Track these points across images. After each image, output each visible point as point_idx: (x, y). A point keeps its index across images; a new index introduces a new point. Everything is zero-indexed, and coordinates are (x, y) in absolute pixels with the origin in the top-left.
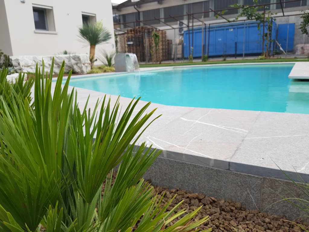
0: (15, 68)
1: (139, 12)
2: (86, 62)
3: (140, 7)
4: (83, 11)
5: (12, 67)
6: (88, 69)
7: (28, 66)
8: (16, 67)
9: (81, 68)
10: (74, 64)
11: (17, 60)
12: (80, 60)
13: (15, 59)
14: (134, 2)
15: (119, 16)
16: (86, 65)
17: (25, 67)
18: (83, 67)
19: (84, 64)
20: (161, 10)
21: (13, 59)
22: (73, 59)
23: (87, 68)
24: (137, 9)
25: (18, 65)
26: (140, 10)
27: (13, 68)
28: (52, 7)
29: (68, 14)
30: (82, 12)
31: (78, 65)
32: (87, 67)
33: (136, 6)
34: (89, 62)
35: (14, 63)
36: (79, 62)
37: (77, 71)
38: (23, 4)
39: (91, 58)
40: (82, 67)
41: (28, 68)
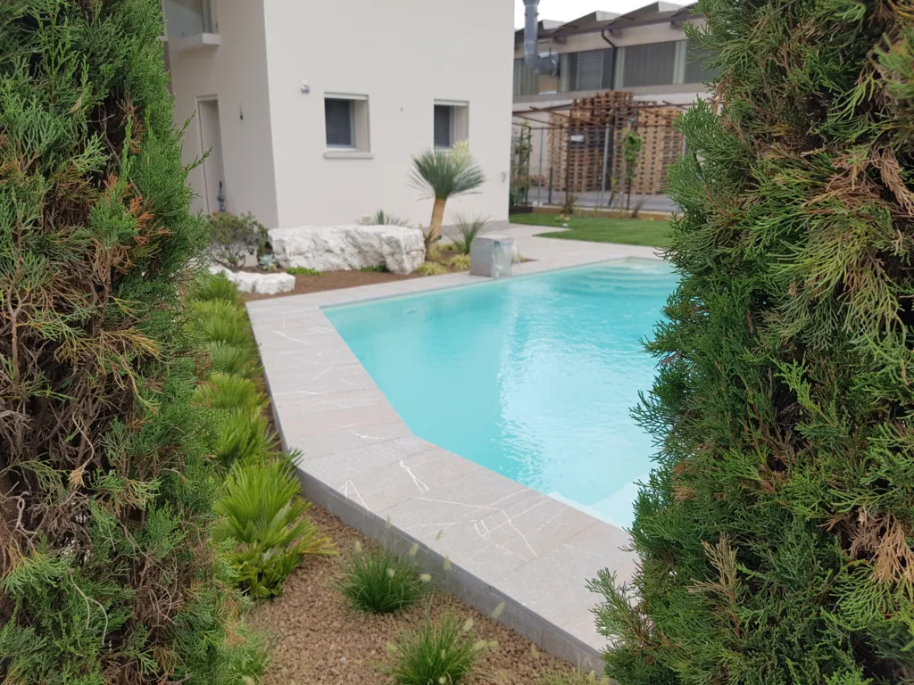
0: (277, 257)
1: (615, 49)
2: (413, 248)
3: (619, 36)
4: (438, 98)
5: (271, 256)
6: (416, 262)
7: (301, 254)
8: (278, 254)
9: (400, 263)
10: (388, 255)
11: (281, 241)
12: (399, 246)
13: (278, 239)
14: (604, 22)
15: (560, 55)
16: (413, 253)
17: (294, 254)
18: (406, 261)
19: (408, 253)
20: (678, 44)
21: (274, 239)
22: (387, 244)
23: (414, 261)
24: (611, 39)
25: (282, 251)
26: (620, 43)
27: (273, 257)
28: (367, 96)
29: (402, 109)
30: (435, 100)
31: (396, 256)
32: (414, 258)
33: (607, 33)
34: (422, 245)
35: (275, 247)
36: (397, 250)
37: (392, 269)
38: (305, 96)
39: (427, 235)
40: (403, 261)
41: (301, 257)
